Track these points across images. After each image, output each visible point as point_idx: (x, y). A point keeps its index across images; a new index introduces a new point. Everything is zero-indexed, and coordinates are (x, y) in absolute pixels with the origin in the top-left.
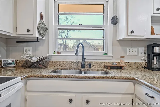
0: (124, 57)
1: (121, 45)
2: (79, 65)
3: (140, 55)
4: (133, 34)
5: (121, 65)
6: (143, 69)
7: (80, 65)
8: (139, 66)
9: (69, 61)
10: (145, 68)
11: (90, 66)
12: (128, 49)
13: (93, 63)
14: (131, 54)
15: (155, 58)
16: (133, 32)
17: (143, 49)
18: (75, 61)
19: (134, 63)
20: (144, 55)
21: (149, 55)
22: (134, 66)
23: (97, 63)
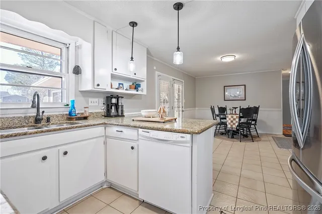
0: (88, 107)
1: (84, 96)
2: (30, 120)
3: (100, 105)
4: (98, 87)
5: (85, 115)
6: (103, 117)
7: (32, 120)
8: (99, 115)
9: (11, 116)
10: (105, 116)
11: (48, 120)
12: (90, 100)
13: (53, 116)
14: (93, 104)
15: (113, 107)
16: (98, 85)
17: (102, 100)
18: (23, 116)
19: (95, 112)
20: (103, 105)
21: (108, 105)
22: (96, 116)
23: (57, 116)
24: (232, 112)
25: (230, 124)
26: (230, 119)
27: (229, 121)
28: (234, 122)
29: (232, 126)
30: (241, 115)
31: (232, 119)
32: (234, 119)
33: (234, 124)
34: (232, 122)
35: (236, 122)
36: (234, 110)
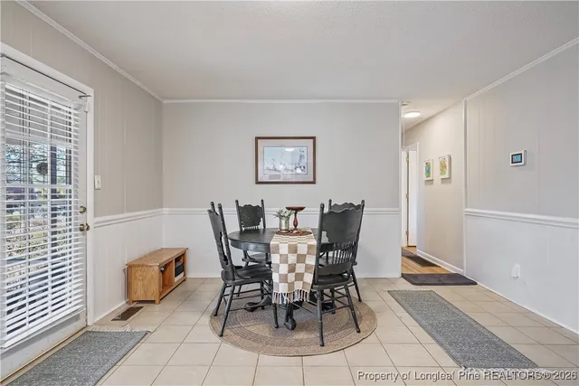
24: (287, 222)
25: (284, 279)
26: (284, 259)
27: (284, 269)
28: (300, 268)
29: (291, 285)
30: (325, 240)
31: (292, 259)
32: (301, 259)
33: (299, 277)
34: (292, 269)
35: (307, 268)
36: (292, 217)
